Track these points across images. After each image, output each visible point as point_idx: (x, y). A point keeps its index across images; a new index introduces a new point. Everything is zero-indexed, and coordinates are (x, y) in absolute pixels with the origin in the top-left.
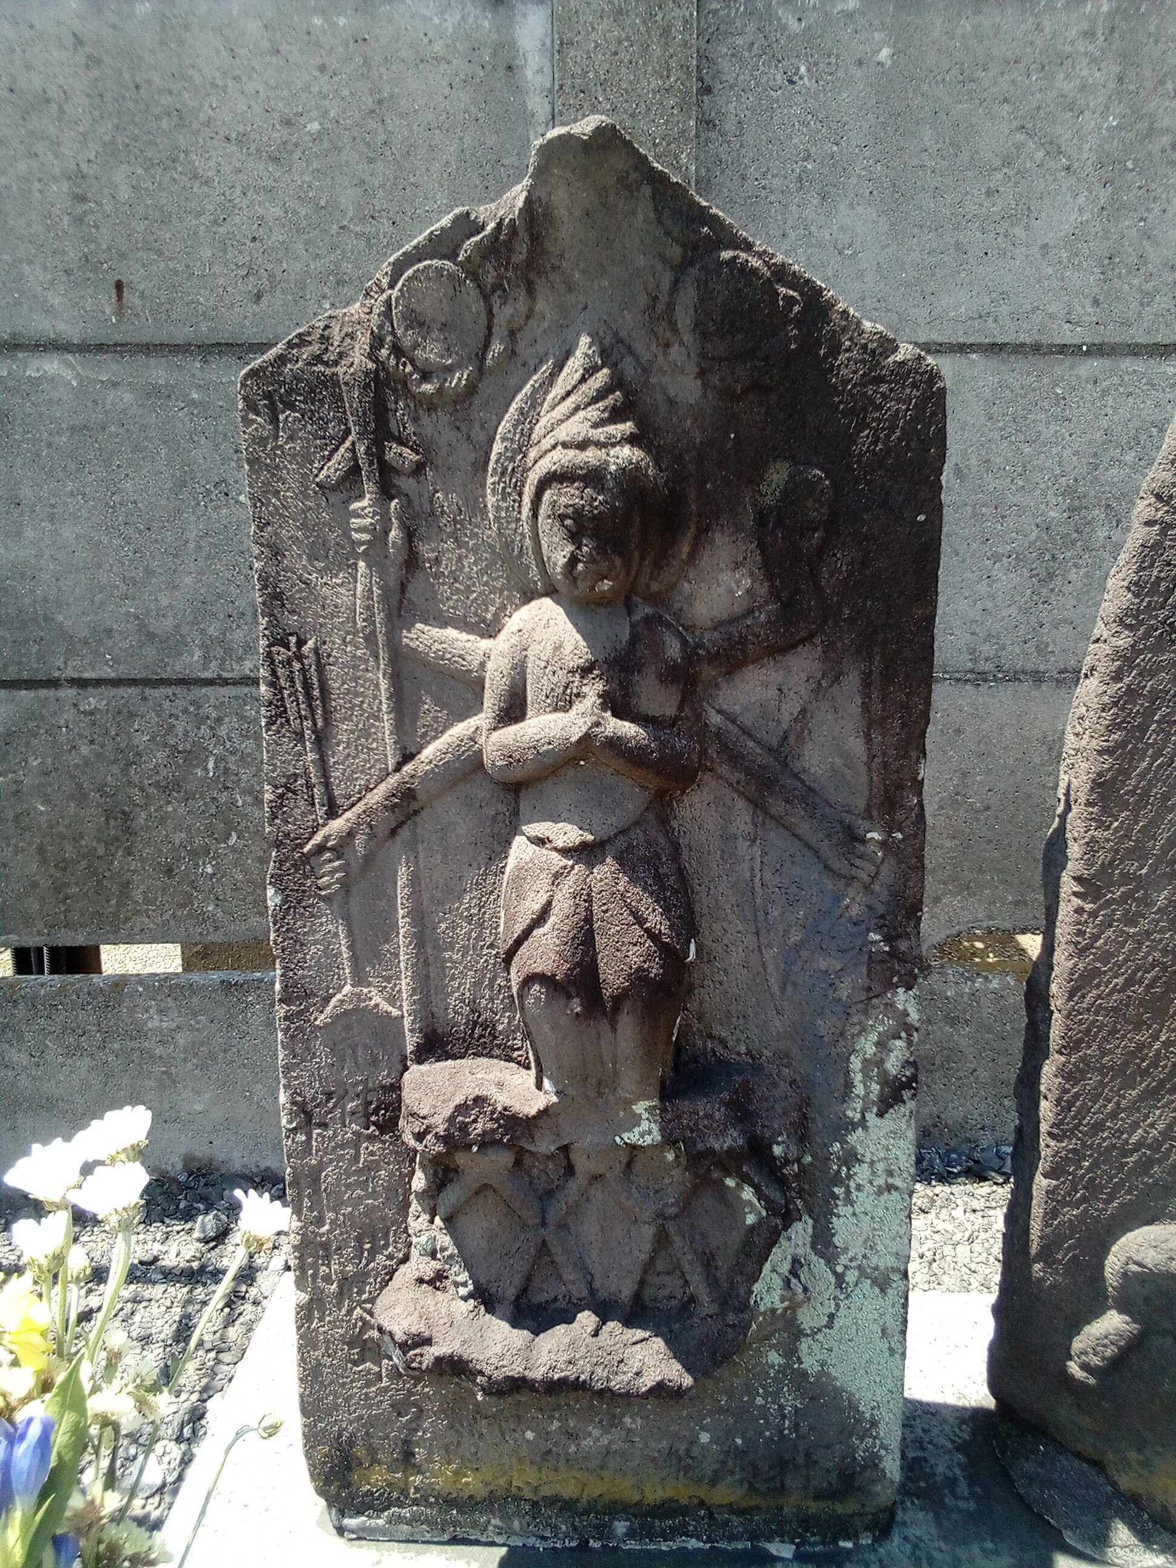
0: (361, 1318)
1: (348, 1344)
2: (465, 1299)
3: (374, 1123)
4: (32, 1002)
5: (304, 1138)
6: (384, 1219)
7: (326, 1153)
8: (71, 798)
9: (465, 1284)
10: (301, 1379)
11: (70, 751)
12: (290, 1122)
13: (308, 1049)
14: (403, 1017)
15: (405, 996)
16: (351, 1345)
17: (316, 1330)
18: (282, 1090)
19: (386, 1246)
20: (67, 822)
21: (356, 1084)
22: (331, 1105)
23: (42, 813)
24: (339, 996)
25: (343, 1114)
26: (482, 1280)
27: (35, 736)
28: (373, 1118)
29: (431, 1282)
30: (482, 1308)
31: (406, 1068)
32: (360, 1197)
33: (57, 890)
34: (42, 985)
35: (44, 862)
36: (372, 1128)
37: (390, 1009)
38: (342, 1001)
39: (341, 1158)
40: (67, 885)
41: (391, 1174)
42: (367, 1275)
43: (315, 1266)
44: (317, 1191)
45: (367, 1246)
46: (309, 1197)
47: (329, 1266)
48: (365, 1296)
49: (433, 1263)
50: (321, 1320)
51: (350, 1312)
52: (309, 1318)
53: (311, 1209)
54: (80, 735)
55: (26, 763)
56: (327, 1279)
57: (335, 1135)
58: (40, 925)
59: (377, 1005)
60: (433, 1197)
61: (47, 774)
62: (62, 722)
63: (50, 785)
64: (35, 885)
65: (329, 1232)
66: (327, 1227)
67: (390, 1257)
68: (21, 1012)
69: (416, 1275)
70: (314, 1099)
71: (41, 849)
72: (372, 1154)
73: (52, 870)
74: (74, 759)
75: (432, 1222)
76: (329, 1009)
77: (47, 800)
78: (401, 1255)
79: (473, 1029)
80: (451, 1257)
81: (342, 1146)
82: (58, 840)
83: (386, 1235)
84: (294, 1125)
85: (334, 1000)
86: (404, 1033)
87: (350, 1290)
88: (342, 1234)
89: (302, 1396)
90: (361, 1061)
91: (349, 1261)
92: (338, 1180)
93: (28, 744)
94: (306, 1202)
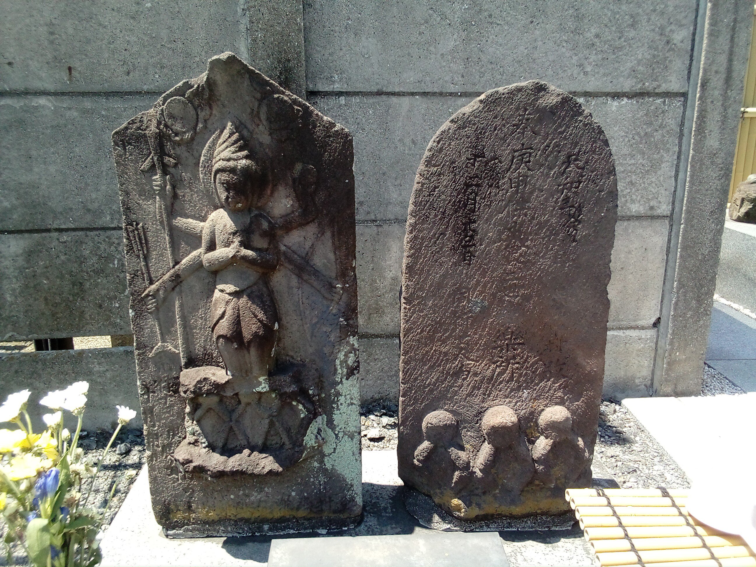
0: (171, 459)
1: (166, 469)
2: (205, 448)
4: (44, 362)
5: (147, 397)
6: (177, 423)
7: (155, 402)
8: (57, 277)
9: (204, 443)
10: (150, 482)
11: (56, 258)
12: (141, 391)
13: (147, 365)
14: (180, 353)
15: (180, 345)
16: (167, 469)
17: (154, 464)
18: (138, 380)
19: (178, 433)
20: (56, 287)
21: (165, 377)
22: (156, 385)
23: (45, 284)
24: (157, 347)
25: (160, 388)
26: (211, 441)
27: (41, 252)
28: (171, 389)
29: (193, 444)
30: (211, 451)
31: (182, 371)
32: (168, 416)
33: (53, 315)
34: (49, 354)
35: (47, 304)
36: (171, 392)
37: (175, 350)
38: (158, 348)
39: (160, 403)
40: (57, 313)
41: (179, 408)
42: (172, 444)
43: (153, 442)
44: (152, 415)
45: (171, 434)
46: (150, 417)
47: (158, 441)
48: (171, 451)
49: (194, 437)
50: (156, 461)
51: (166, 457)
52: (152, 461)
53: (151, 422)
54: (61, 252)
55: (38, 264)
56: (158, 446)
57: (158, 395)
58: (47, 330)
59: (170, 349)
60: (192, 414)
61: (46, 268)
62: (52, 247)
63: (48, 272)
64: (43, 314)
65: (158, 429)
66: (157, 428)
67: (180, 437)
68: (40, 366)
69: (188, 441)
70: (150, 383)
71: (46, 299)
72: (171, 401)
73: (50, 307)
74: (58, 261)
75: (193, 423)
76: (153, 351)
77: (48, 278)
78: (183, 436)
79: (205, 356)
80: (199, 434)
81: (161, 399)
82: (52, 295)
83: (178, 430)
84: (143, 392)
85: (155, 348)
86: (180, 359)
87: (166, 449)
88: (162, 430)
89: (151, 488)
90: (166, 369)
91: (165, 439)
92: (160, 411)
93: (38, 256)
94: (149, 419)
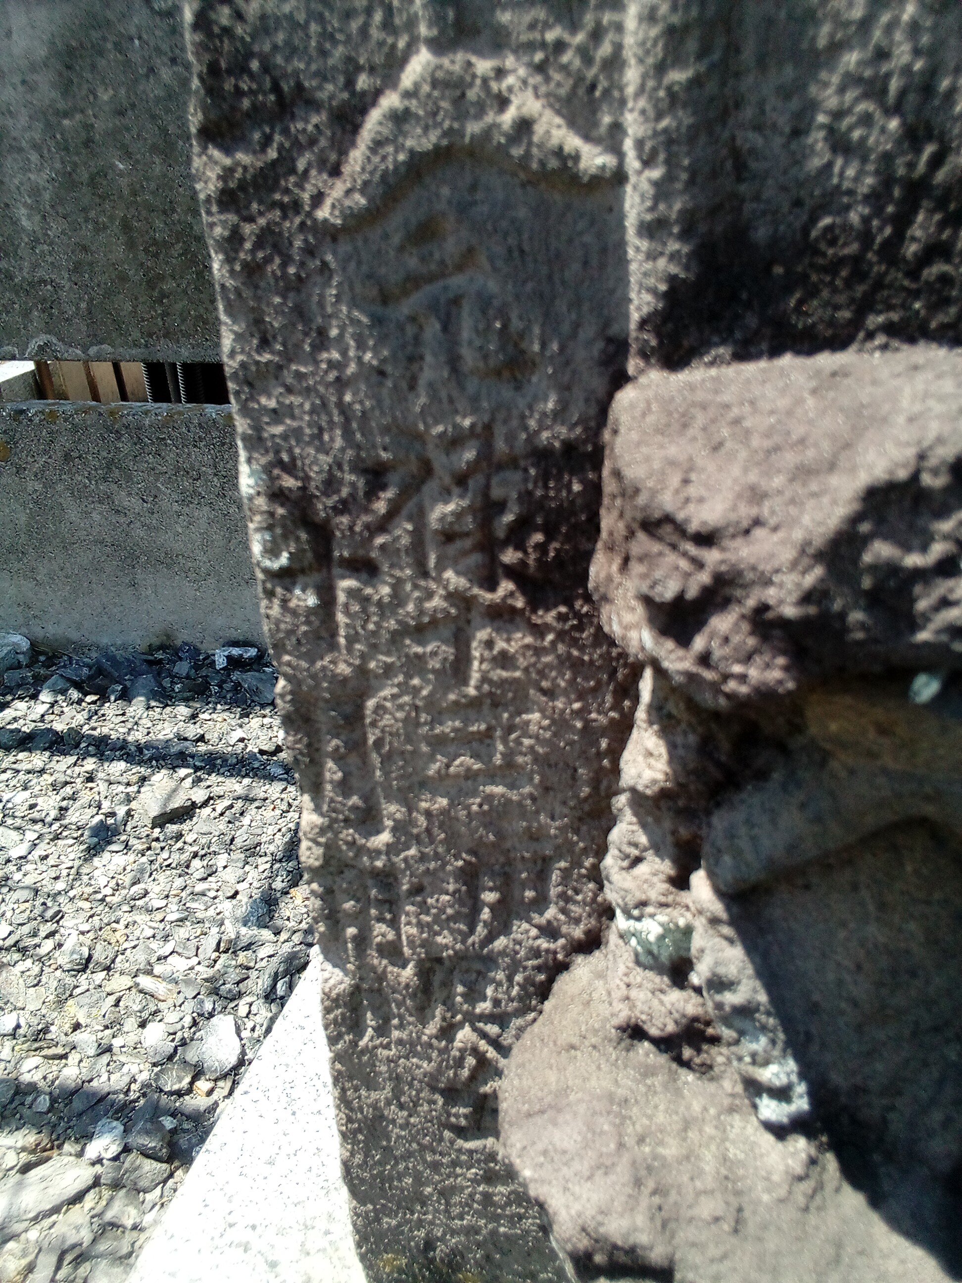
0: (475, 1051)
3: (512, 572)
5: (311, 600)
6: (535, 837)
7: (374, 648)
9: (782, 1094)
12: (272, 551)
14: (619, 177)
15: (632, 76)
17: (370, 1051)
19: (541, 903)
22: (381, 506)
24: (390, 101)
25: (418, 536)
26: (837, 1078)
28: (510, 556)
29: (665, 1044)
30: (831, 1162)
31: (620, 379)
32: (470, 775)
36: (506, 586)
37: (573, 142)
38: (400, 118)
39: (416, 665)
41: (560, 724)
42: (490, 961)
43: (361, 918)
44: (357, 745)
45: (490, 897)
46: (339, 758)
47: (394, 924)
48: (484, 1007)
49: (675, 997)
50: (382, 1030)
51: (448, 1032)
52: (356, 1027)
53: (344, 787)
56: (392, 952)
57: (398, 598)
65: (391, 849)
66: (384, 838)
67: (550, 931)
69: (623, 1014)
71: (126, 226)
72: (504, 660)
75: (681, 882)
77: (127, 154)
78: (578, 932)
81: (420, 632)
83: (541, 877)
84: (284, 559)
87: (447, 984)
88: (423, 858)
91: (446, 923)
92: (411, 723)
94: (332, 771)
